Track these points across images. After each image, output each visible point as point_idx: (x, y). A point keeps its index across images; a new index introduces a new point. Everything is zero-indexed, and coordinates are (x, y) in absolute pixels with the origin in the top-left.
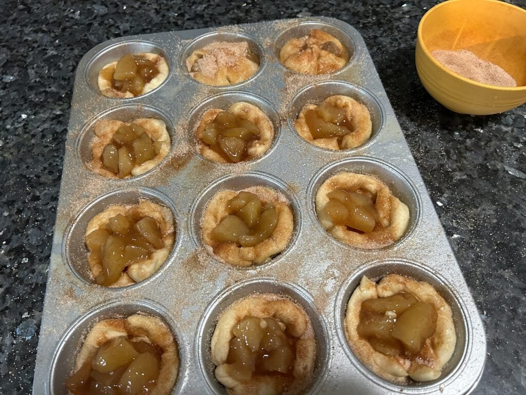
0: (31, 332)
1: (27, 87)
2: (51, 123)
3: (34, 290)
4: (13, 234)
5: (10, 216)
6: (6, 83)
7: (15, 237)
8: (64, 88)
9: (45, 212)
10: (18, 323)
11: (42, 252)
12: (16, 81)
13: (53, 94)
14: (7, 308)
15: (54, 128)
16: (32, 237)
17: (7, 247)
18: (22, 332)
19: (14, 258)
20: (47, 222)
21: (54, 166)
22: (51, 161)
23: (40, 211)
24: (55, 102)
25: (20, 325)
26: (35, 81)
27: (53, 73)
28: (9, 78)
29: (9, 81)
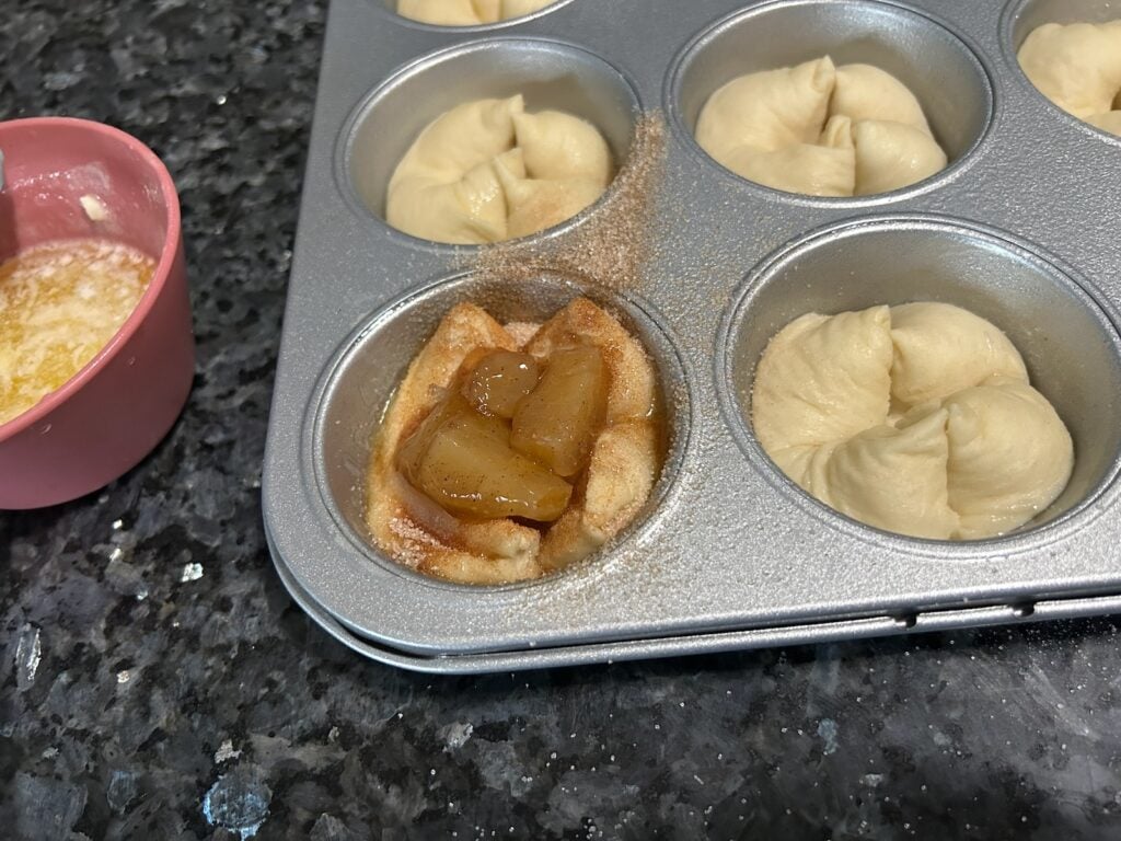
0: (255, 809)
1: (116, 94)
2: (198, 173)
3: (236, 664)
4: (140, 496)
6: (56, 92)
7: (148, 504)
8: (217, 81)
9: (227, 419)
10: (204, 781)
11: (240, 541)
12: (82, 84)
13: (189, 100)
14: (159, 735)
15: (211, 186)
16: (201, 498)
17: (128, 539)
18: (223, 814)
19: (156, 570)
20: (238, 448)
21: (231, 285)
22: (218, 273)
23: (211, 418)
24: (200, 120)
25: (211, 788)
26: (137, 77)
27: (182, 50)
28: (62, 80)
29: (64, 86)
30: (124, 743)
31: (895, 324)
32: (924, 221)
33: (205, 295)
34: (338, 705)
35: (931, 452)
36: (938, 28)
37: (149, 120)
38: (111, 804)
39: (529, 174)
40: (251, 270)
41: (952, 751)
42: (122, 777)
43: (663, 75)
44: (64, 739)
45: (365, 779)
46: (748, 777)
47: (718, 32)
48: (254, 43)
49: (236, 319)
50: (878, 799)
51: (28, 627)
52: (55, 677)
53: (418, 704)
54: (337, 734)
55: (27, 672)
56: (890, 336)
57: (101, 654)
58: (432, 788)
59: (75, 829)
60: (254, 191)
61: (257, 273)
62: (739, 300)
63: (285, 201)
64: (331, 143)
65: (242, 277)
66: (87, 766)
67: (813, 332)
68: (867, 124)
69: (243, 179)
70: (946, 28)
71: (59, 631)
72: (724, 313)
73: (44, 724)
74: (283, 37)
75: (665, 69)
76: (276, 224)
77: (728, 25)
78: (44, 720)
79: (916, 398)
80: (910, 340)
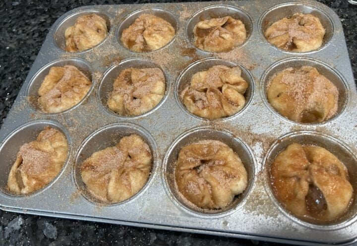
1: (26, 7)
4: (13, 89)
5: (12, 79)
13: (40, 10)
15: (40, 29)
17: (9, 96)
24: (41, 15)
26: (31, 4)
29: (16, 5)
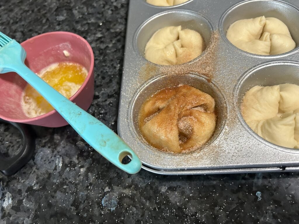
0: (114, 203)
2: (96, 43)
8: (99, 19)
9: (105, 107)
12: (66, 19)
13: (93, 24)
14: (91, 184)
15: (99, 47)
18: (107, 204)
20: (108, 114)
21: (105, 73)
22: (101, 69)
23: (101, 107)
24: (95, 29)
25: (103, 198)
26: (79, 18)
27: (91, 10)
28: (61, 18)
29: (61, 20)
30: (83, 185)
31: (281, 90)
32: (290, 63)
33: (98, 75)
34: (134, 180)
35: (290, 125)
36: (294, 9)
37: (83, 29)
38: (80, 200)
39: (182, 46)
40: (110, 69)
41: (291, 202)
42: (82, 194)
43: (218, 21)
44: (69, 184)
45: (141, 198)
46: (238, 205)
47: (233, 9)
48: (108, 9)
49: (106, 82)
50: (271, 213)
51: (59, 156)
52: (66, 169)
53: (153, 181)
54: (134, 187)
55: (59, 167)
56: (280, 93)
57: (76, 164)
58: (157, 202)
59: (72, 205)
60: (110, 48)
61: (111, 70)
62: (239, 82)
63: (118, 51)
64: (132, 38)
65: (108, 71)
66: (74, 191)
67: (258, 91)
68: (275, 35)
69: (107, 45)
70: (296, 9)
71: (66, 157)
72: (236, 86)
73: (64, 180)
74: (116, 7)
75: (219, 19)
76: (115, 57)
77: (236, 7)
78: (63, 179)
79: (285, 109)
80: (284, 94)
